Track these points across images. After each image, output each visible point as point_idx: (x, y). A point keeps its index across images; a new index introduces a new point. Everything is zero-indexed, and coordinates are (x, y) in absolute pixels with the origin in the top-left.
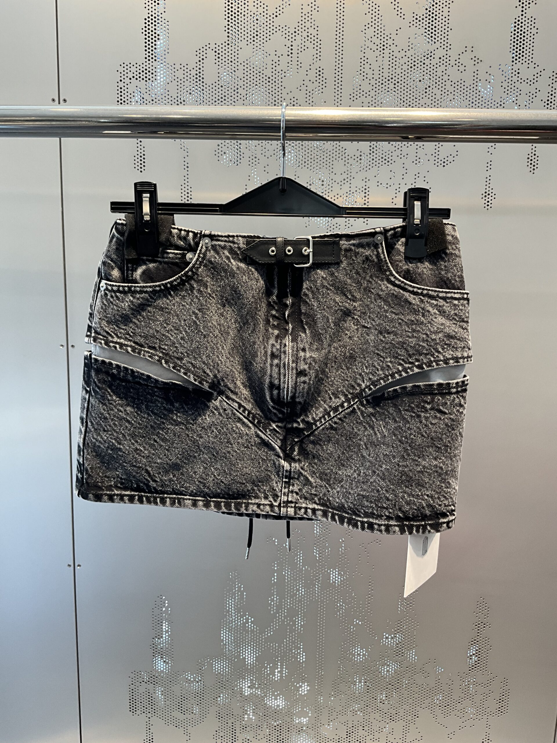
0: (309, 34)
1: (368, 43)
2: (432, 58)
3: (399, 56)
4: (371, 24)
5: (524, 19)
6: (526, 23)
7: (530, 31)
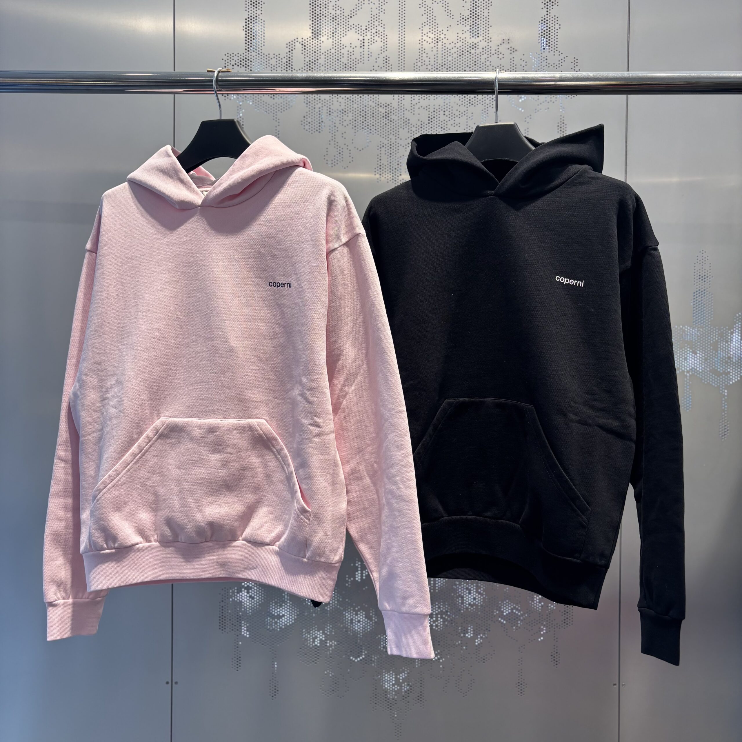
0: (377, 31)
1: (425, 38)
2: (476, 48)
3: (450, 47)
4: (427, 23)
5: (549, 17)
6: (550, 20)
7: (554, 26)
